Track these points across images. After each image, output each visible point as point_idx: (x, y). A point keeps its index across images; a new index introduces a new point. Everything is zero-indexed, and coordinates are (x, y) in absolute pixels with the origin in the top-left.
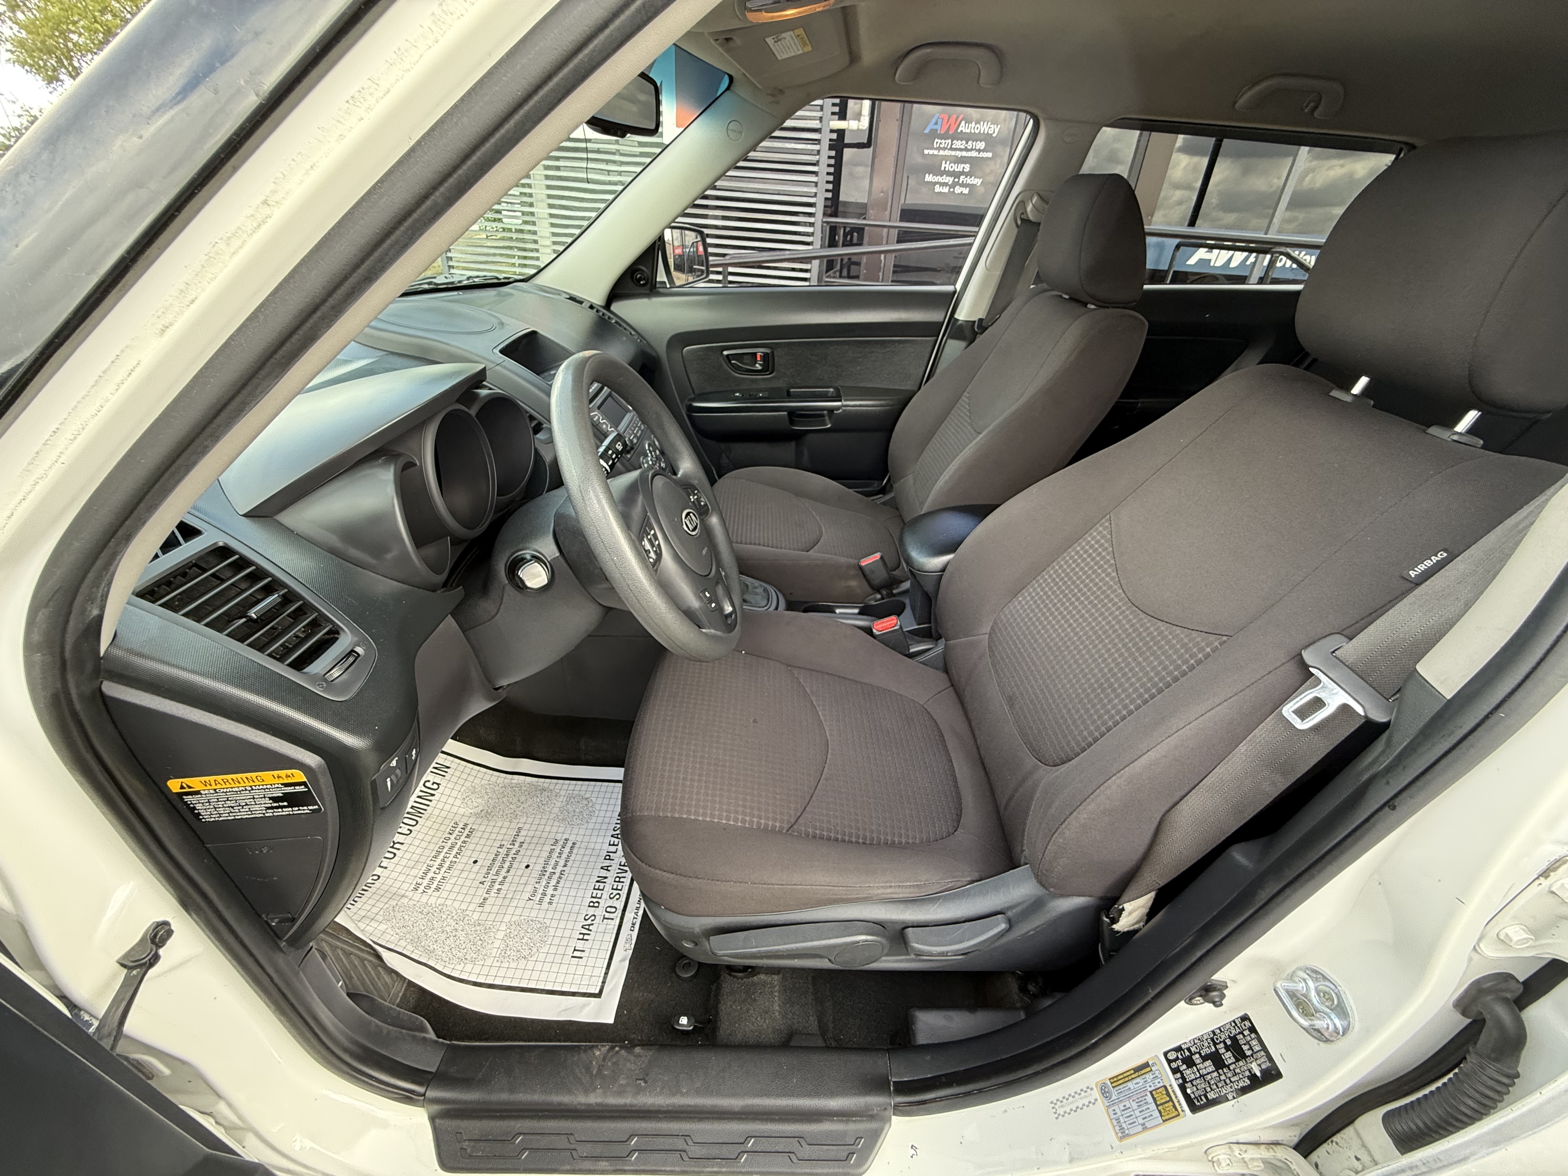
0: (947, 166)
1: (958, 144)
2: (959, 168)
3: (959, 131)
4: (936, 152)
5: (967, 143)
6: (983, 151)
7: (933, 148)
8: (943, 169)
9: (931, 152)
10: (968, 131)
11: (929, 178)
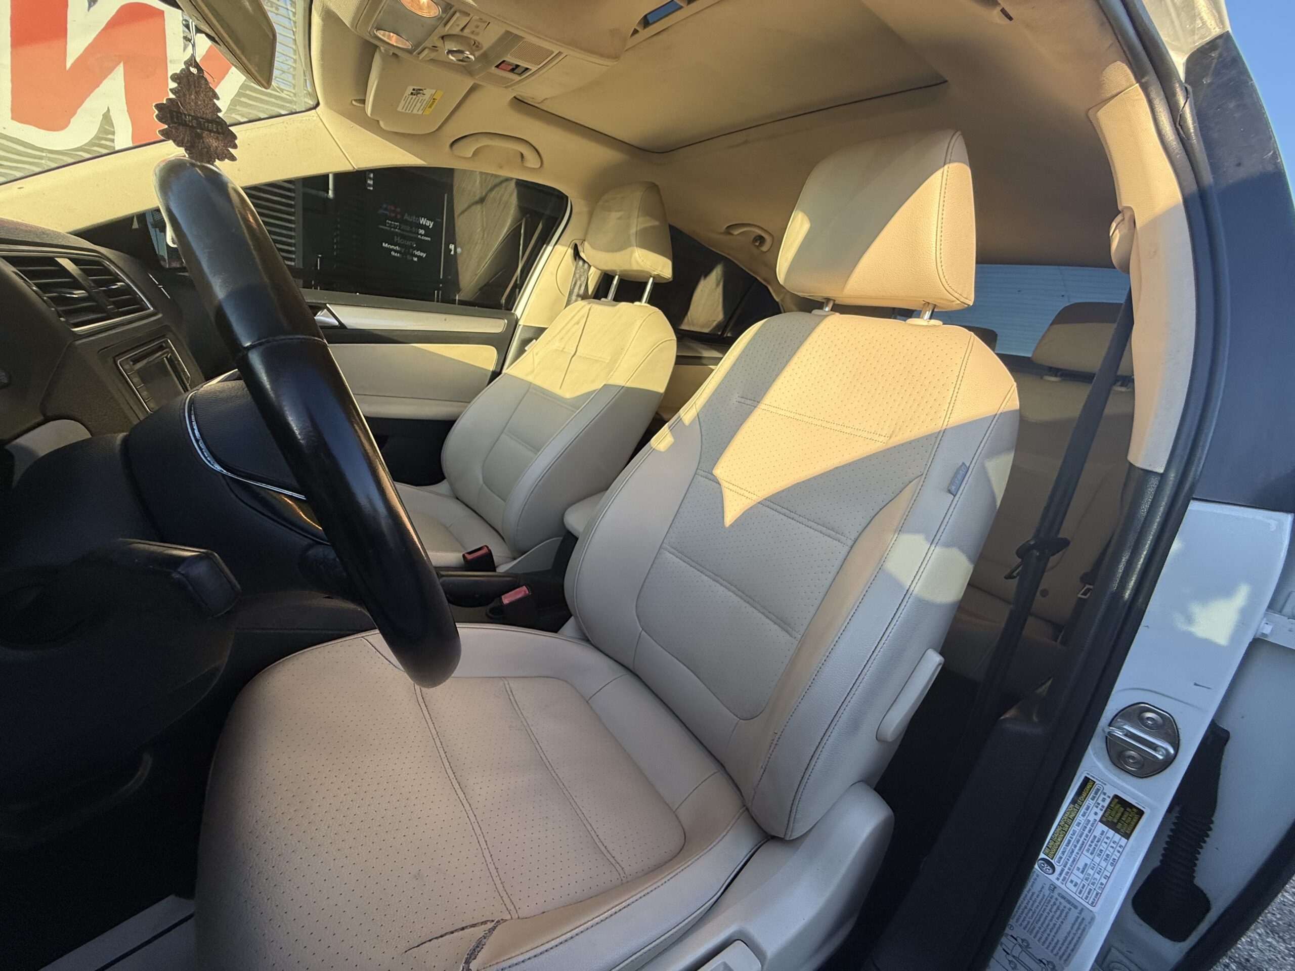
0: (399, 239)
1: (403, 227)
2: (409, 243)
3: (405, 218)
4: (388, 229)
5: (411, 228)
6: (425, 235)
7: (386, 226)
8: (395, 241)
9: (386, 228)
10: (411, 220)
11: (385, 245)
